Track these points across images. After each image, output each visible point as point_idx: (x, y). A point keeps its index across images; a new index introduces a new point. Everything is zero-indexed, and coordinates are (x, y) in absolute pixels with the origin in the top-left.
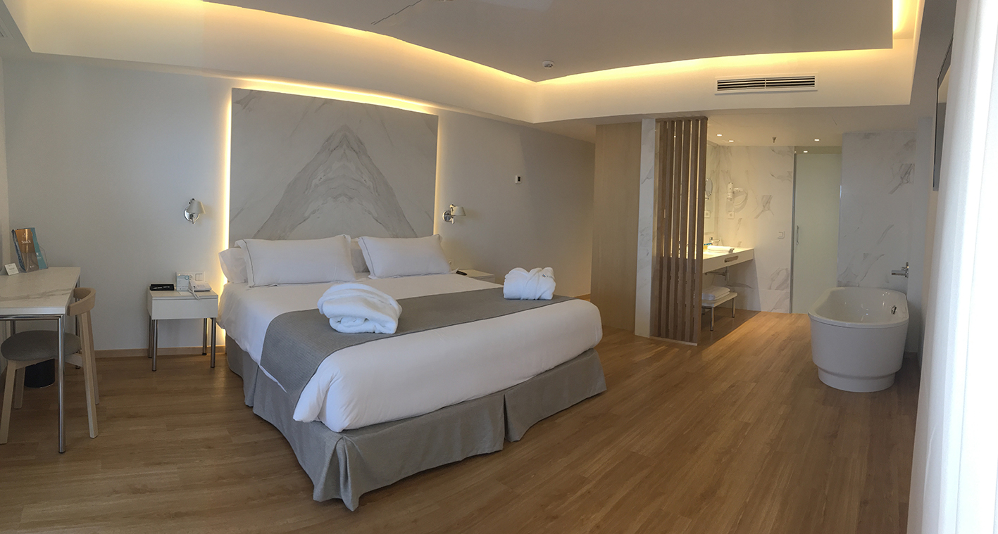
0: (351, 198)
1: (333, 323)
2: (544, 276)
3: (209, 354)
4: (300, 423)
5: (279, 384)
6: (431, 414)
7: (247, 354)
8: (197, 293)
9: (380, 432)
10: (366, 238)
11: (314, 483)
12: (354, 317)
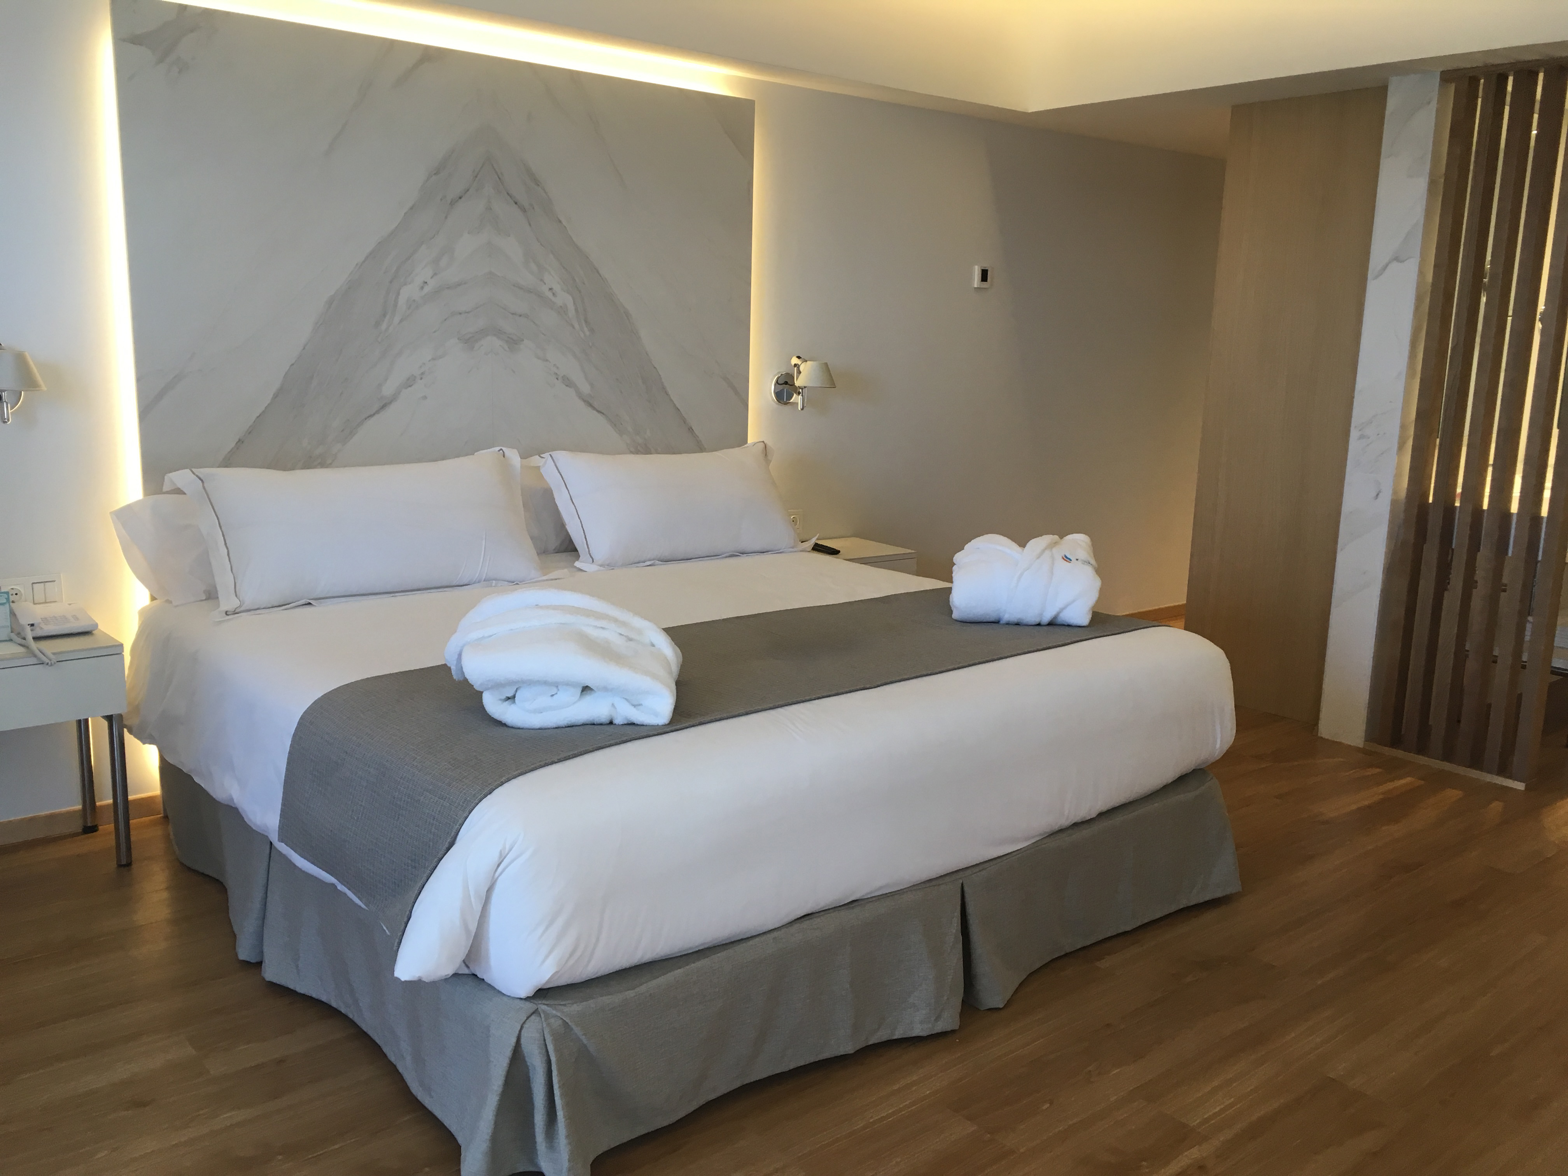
0: (513, 343)
1: (493, 705)
2: (1067, 559)
3: (107, 828)
4: (416, 986)
5: (340, 887)
6: (775, 934)
7: (233, 812)
8: (44, 645)
9: (643, 988)
10: (560, 455)
11: (460, 1140)
12: (554, 685)
